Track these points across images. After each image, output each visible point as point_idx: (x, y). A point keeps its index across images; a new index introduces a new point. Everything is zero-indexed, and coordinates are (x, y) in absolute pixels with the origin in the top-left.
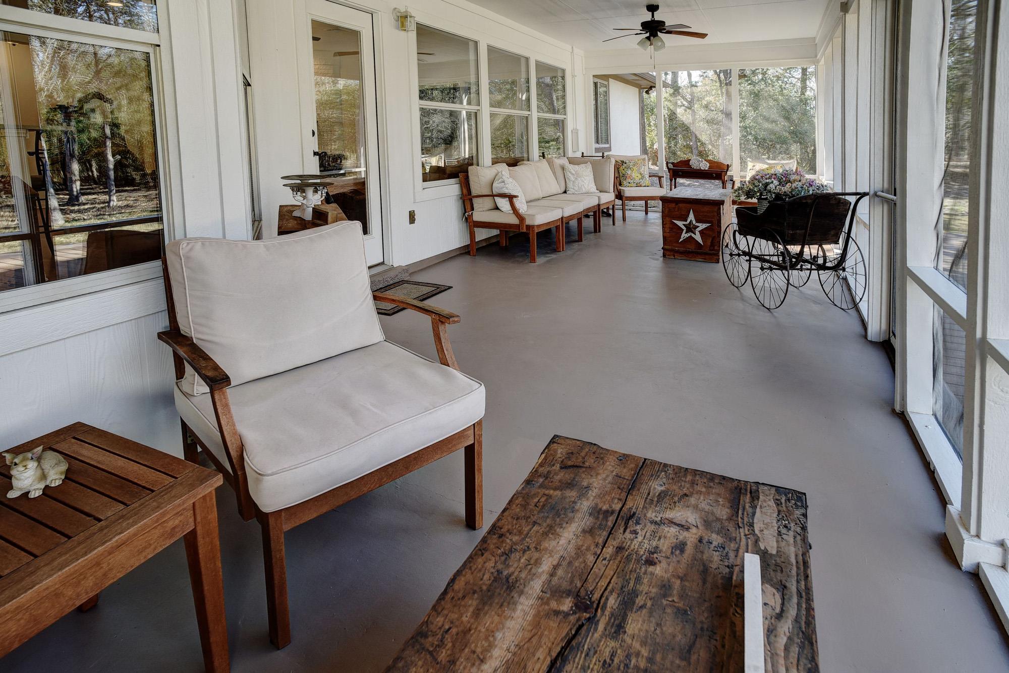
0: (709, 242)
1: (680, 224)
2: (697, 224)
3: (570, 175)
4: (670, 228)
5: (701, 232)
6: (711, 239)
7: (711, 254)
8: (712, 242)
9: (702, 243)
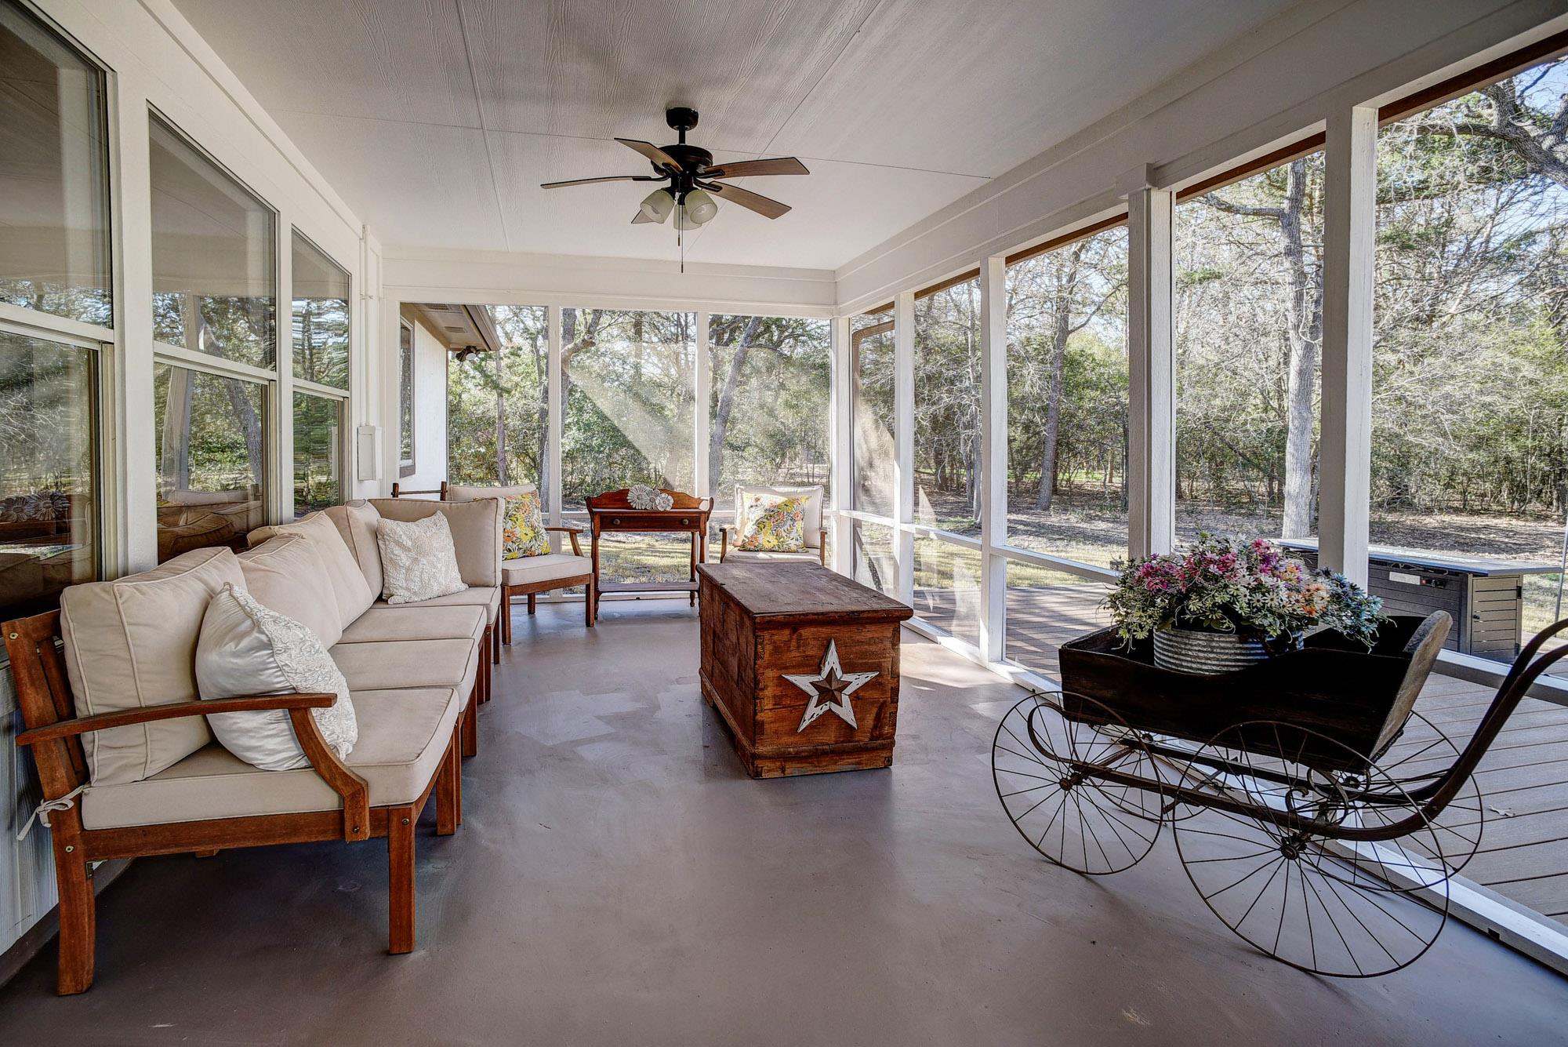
0: (870, 721)
1: (803, 682)
2: (847, 678)
3: (397, 551)
4: (775, 697)
5: (855, 697)
6: (875, 710)
7: (874, 749)
8: (878, 718)
9: (855, 725)
